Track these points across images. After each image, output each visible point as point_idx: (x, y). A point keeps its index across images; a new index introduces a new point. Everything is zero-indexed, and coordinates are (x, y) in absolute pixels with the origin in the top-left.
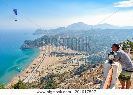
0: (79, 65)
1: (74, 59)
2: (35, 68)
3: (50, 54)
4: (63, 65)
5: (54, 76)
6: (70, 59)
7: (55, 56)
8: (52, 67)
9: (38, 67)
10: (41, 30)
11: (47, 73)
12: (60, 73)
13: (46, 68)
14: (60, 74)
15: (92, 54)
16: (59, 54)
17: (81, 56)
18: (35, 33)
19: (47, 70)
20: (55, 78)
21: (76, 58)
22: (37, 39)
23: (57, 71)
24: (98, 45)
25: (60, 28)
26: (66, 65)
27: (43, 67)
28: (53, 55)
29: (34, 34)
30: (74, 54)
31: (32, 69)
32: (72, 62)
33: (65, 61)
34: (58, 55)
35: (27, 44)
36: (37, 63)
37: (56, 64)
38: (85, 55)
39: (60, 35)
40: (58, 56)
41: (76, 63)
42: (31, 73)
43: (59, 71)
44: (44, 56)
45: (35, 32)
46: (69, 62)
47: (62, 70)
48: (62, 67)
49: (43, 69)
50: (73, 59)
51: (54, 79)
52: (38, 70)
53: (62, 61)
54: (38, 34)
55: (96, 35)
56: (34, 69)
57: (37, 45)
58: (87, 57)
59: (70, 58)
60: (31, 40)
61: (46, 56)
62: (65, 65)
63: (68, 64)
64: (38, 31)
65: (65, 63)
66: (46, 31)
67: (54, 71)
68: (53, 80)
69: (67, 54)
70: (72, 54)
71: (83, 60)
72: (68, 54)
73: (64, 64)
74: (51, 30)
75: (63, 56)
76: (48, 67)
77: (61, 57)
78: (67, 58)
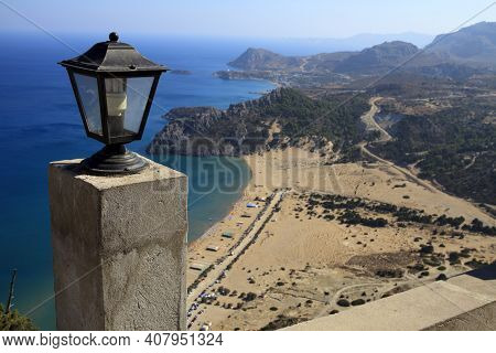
1: (454, 258)
2: (211, 268)
3: (304, 203)
4: (375, 280)
6: (426, 250)
7: (331, 218)
9: (229, 267)
10: (269, 56)
11: (273, 309)
13: (271, 280)
16: (361, 212)
18: (228, 70)
19: (273, 295)
21: (465, 253)
22: (240, 106)
25: (384, 47)
26: (396, 281)
27: (254, 275)
28: (319, 210)
29: (224, 76)
30: (456, 222)
33: (391, 258)
34: (349, 211)
35: (179, 131)
39: (380, 90)
40: (351, 219)
44: (270, 209)
45: (229, 64)
46: (418, 268)
49: (252, 282)
50: (443, 251)
52: (224, 284)
53: (372, 258)
57: (234, 143)
59: (424, 242)
60: (204, 110)
61: (277, 209)
63: (408, 277)
64: (249, 61)
65: (392, 274)
66: (293, 61)
67: (316, 305)
69: (406, 216)
70: (442, 220)
72: (417, 219)
73: (381, 274)
74: (323, 55)
75: (381, 223)
76: (284, 275)
77: (371, 232)
78: (410, 240)
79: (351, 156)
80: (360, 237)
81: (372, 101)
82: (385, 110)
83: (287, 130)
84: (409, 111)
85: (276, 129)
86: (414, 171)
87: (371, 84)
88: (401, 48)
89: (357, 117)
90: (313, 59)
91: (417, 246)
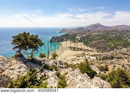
0: (90, 60)
1: (87, 55)
3: (68, 48)
6: (84, 54)
7: (72, 50)
8: (68, 58)
13: (64, 58)
14: (73, 64)
15: (104, 52)
16: (76, 49)
17: (94, 52)
21: (88, 54)
23: (71, 62)
24: (111, 44)
28: (70, 49)
30: (88, 50)
32: (84, 56)
33: (79, 55)
34: (74, 49)
37: (71, 56)
38: (97, 52)
39: (79, 33)
41: (88, 58)
43: (73, 62)
45: (60, 31)
47: (75, 61)
48: (76, 59)
53: (76, 55)
54: (62, 32)
55: (111, 35)
58: (99, 54)
61: (65, 49)
62: (78, 58)
63: (81, 57)
64: (63, 30)
67: (69, 61)
69: (81, 49)
70: (86, 50)
71: (94, 56)
72: (83, 50)
75: (78, 50)
76: (65, 57)
77: (77, 51)
79: (75, 42)
80: (75, 52)
81: (78, 35)
83: (67, 38)
85: (65, 39)
86: (83, 43)
91: (82, 53)
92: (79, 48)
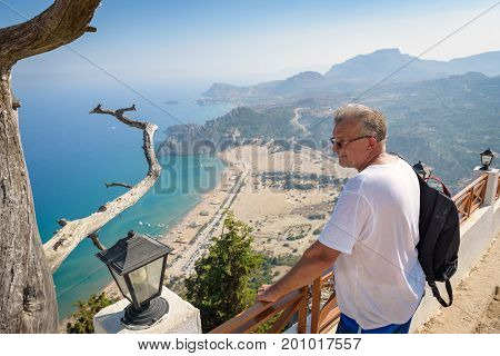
2: (206, 226)
3: (260, 178)
4: (308, 222)
5: (274, 262)
7: (277, 186)
8: (266, 229)
9: (217, 224)
10: (228, 88)
12: (295, 251)
14: (295, 254)
16: (296, 181)
18: (203, 98)
20: (278, 268)
22: (213, 121)
23: (286, 245)
24: (462, 145)
25: (301, 76)
26: (321, 222)
28: (269, 182)
29: (200, 102)
31: (195, 231)
33: (317, 207)
34: (289, 181)
35: (175, 141)
36: (212, 211)
37: (281, 216)
39: (301, 103)
40: (289, 186)
42: (192, 243)
43: (293, 244)
44: (238, 185)
45: (204, 94)
47: (305, 240)
48: (306, 229)
51: (274, 271)
53: (306, 208)
54: (214, 102)
55: (454, 101)
56: (201, 230)
57: (212, 145)
59: (336, 196)
60: (190, 125)
61: (243, 184)
62: (316, 224)
64: (217, 91)
65: (318, 217)
66: (244, 89)
67: (274, 241)
68: (271, 277)
69: (325, 181)
72: (330, 182)
73: (311, 218)
74: (263, 84)
75: (310, 187)
76: (252, 226)
77: (303, 193)
78: (327, 195)
80: (296, 197)
81: (296, 111)
82: (304, 116)
83: (244, 134)
84: (319, 115)
85: (237, 134)
87: (294, 101)
88: (310, 76)
89: (287, 121)
90: (256, 87)
91: (332, 198)
92: (313, 177)
